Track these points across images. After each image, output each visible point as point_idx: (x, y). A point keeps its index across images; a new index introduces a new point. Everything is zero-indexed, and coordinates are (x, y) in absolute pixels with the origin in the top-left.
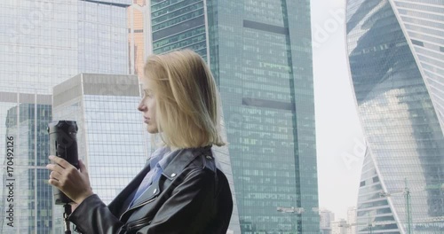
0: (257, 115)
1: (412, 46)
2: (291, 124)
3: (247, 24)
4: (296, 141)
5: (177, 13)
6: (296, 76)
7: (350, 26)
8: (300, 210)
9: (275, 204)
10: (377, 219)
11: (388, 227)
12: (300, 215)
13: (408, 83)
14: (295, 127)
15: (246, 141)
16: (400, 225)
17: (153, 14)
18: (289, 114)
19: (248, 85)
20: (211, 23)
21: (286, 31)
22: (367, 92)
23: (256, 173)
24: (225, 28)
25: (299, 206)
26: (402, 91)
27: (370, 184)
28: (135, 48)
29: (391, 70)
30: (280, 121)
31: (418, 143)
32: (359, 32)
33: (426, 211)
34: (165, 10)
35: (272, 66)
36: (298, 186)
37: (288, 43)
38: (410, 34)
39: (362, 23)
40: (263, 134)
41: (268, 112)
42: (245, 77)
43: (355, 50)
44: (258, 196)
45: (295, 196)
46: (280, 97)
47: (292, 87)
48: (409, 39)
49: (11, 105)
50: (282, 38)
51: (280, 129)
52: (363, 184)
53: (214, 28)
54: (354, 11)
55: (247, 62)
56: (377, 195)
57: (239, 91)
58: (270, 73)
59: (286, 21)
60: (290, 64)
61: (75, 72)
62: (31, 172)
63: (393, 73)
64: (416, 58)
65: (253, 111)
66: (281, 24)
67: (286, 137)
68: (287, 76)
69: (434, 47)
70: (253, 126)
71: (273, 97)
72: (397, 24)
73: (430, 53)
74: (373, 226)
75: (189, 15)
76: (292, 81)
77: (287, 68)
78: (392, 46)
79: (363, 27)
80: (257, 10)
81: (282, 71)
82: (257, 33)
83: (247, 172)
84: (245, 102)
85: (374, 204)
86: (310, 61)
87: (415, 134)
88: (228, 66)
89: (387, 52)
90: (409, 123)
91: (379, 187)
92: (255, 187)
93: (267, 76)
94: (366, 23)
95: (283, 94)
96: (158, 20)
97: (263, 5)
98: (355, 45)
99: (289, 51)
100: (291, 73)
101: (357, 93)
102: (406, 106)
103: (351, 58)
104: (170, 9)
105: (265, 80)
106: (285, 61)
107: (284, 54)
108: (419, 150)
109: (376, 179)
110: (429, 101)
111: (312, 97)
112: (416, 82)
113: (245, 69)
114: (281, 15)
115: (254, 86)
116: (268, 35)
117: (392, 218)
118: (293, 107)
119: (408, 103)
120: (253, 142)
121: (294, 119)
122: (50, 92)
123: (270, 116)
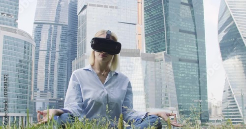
0: (184, 65)
1: (244, 39)
2: (197, 68)
3: (181, 31)
4: (199, 75)
5: (154, 27)
6: (199, 51)
7: (219, 32)
8: (201, 101)
9: (191, 99)
10: (230, 105)
11: (234, 108)
12: (200, 103)
13: (242, 53)
14: (199, 69)
15: (180, 75)
16: (239, 107)
17: (145, 28)
18: (197, 65)
19: (181, 54)
20: (167, 30)
21: (195, 34)
22: (226, 56)
23: (184, 87)
24: (172, 32)
25: (200, 99)
26: (240, 56)
27: (227, 91)
28: (138, 41)
30: (193, 67)
32: (223, 34)
35: (190, 46)
36: (200, 92)
37: (196, 38)
39: (224, 30)
40: (186, 72)
41: (188, 64)
42: (180, 51)
43: (222, 41)
44: (185, 95)
45: (199, 96)
46: (193, 58)
47: (198, 54)
48: (242, 36)
50: (194, 36)
51: (193, 70)
52: (224, 91)
53: (168, 32)
54: (221, 26)
55: (181, 45)
56: (230, 96)
57: (177, 56)
58: (190, 49)
59: (195, 30)
60: (197, 46)
63: (236, 49)
64: (245, 44)
65: (183, 63)
66: (194, 31)
67: (195, 73)
68: (196, 50)
70: (183, 69)
71: (190, 58)
72: (238, 31)
74: (229, 107)
75: (159, 28)
76: (197, 52)
77: (196, 47)
78: (235, 39)
79: (225, 32)
80: (184, 26)
81: (194, 48)
82: (184, 34)
83: (180, 86)
84: (180, 60)
85: (229, 99)
86: (205, 45)
87: (244, 73)
88: (173, 47)
89: (234, 41)
90: (243, 68)
91: (231, 93)
92: (183, 92)
93: (188, 50)
94: (226, 30)
95: (194, 57)
96: (147, 30)
97: (187, 24)
98: (222, 39)
99: (197, 41)
100: (197, 49)
101: (222, 56)
102: (241, 62)
103: (220, 44)
104: (151, 25)
105: (187, 52)
106: (195, 45)
107: (195, 42)
109: (230, 90)
111: (205, 58)
112: (245, 53)
113: (180, 48)
114: (193, 28)
115: (183, 54)
116: (188, 35)
117: (236, 104)
118: (198, 62)
119: (242, 61)
120: (183, 75)
121: (199, 67)
123: (189, 65)
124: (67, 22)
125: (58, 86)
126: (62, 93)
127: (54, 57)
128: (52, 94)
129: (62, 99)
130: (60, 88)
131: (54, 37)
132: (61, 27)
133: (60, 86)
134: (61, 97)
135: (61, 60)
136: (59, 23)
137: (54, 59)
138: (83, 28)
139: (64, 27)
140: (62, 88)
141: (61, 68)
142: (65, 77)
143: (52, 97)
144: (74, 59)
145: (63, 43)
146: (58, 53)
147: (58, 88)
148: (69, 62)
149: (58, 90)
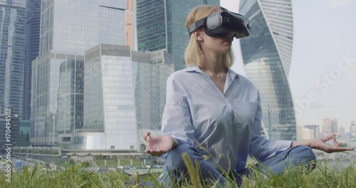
1: (273, 35)
5: (150, 14)
13: (270, 54)
16: (264, 129)
17: (137, 15)
20: (169, 20)
22: (249, 58)
24: (175, 22)
26: (267, 59)
28: (127, 33)
29: (261, 47)
31: (275, 86)
33: (278, 121)
34: (144, 13)
38: (272, 29)
48: (271, 31)
49: (63, 60)
53: (170, 22)
57: (182, 56)
61: (96, 44)
62: (73, 96)
63: (262, 49)
64: (275, 41)
69: (284, 36)
72: (265, 23)
73: (282, 39)
75: (157, 16)
78: (262, 34)
87: (273, 81)
88: (177, 43)
89: (260, 38)
90: (271, 75)
96: (140, 18)
101: (244, 59)
102: (269, 67)
103: (241, 41)
104: (147, 12)
108: (276, 90)
110: (281, 64)
112: (274, 54)
119: (270, 65)
122: (83, 54)
124: (25, 3)
125: (11, 97)
126: (16, 107)
127: (6, 55)
128: (2, 109)
129: (16, 116)
130: (15, 100)
131: (5, 25)
132: (15, 10)
133: (14, 97)
134: (15, 113)
135: (16, 60)
136: (13, 5)
137: (6, 58)
138: (48, 13)
139: (20, 11)
140: (17, 100)
141: (15, 72)
142: (20, 85)
143: (2, 113)
144: (35, 58)
145: (18, 34)
146: (11, 48)
147: (11, 100)
148: (27, 63)
149: (11, 103)
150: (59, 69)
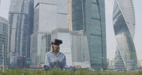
0: (94, 38)
1: (127, 23)
2: (101, 39)
3: (92, 18)
4: (102, 43)
5: (77, 16)
6: (102, 29)
7: (114, 19)
8: (103, 58)
9: (98, 56)
10: (119, 60)
11: (121, 62)
12: (103, 59)
13: (126, 31)
14: (102, 40)
15: (92, 43)
16: (124, 61)
18: (101, 37)
19: (92, 31)
20: (84, 18)
21: (100, 20)
22: (117, 33)
23: (94, 50)
24: (87, 19)
25: (103, 57)
26: (125, 33)
27: (118, 53)
28: (68, 24)
29: (122, 28)
30: (99, 39)
31: (128, 44)
32: (116, 20)
33: (130, 58)
34: (75, 15)
35: (97, 27)
36: (102, 53)
37: (101, 22)
38: (126, 21)
39: (116, 18)
40: (95, 42)
41: (96, 37)
42: (91, 29)
43: (115, 24)
44: (94, 55)
45: (102, 55)
46: (99, 34)
47: (101, 32)
48: (126, 22)
49: (43, 35)
50: (99, 21)
51: (99, 41)
52: (116, 53)
54: (115, 16)
55: (92, 26)
56: (119, 55)
57: (90, 32)
58: (97, 29)
59: (100, 18)
60: (101, 27)
61: (56, 28)
62: (46, 49)
64: (128, 26)
66: (99, 18)
67: (100, 42)
68: (100, 29)
69: (131, 24)
70: (93, 40)
71: (97, 34)
72: (124, 19)
73: (130, 25)
74: (118, 61)
76: (101, 30)
77: (100, 28)
78: (123, 23)
79: (116, 19)
80: (94, 15)
81: (99, 28)
82: (94, 20)
83: (92, 50)
84: (92, 35)
85: (118, 57)
86: (105, 26)
87: (127, 42)
88: (88, 27)
89: (122, 25)
90: (126, 40)
91: (120, 53)
92: (93, 53)
93: (96, 29)
94: (117, 18)
95: (99, 33)
96: (73, 17)
97: (95, 14)
98: (115, 23)
99: (101, 24)
100: (101, 29)
101: (115, 33)
102: (125, 36)
103: (114, 26)
104: (76, 15)
105: (96, 30)
106: (100, 26)
107: (100, 25)
108: (128, 46)
109: (119, 52)
110: (130, 35)
111: (106, 34)
112: (128, 31)
113: (91, 28)
114: (99, 17)
115: (94, 31)
116: (96, 21)
117: (122, 60)
118: (101, 36)
119: (126, 35)
120: (93, 43)
121: (102, 38)
122: (51, 32)
123: (97, 38)
124: (28, 12)
125: (23, 49)
126: (25, 53)
127: (21, 33)
128: (19, 54)
129: (25, 57)
130: (24, 50)
131: (20, 21)
132: (24, 15)
133: (24, 49)
134: (24, 56)
135: (24, 35)
136: (23, 13)
137: (20, 34)
138: (37, 16)
139: (26, 15)
140: (25, 50)
141: (24, 39)
142: (26, 44)
143: (19, 55)
144: (32, 34)
145: (25, 25)
146: (23, 30)
147: (23, 50)
148: (29, 35)
149: (23, 52)
150: (41, 38)
